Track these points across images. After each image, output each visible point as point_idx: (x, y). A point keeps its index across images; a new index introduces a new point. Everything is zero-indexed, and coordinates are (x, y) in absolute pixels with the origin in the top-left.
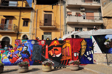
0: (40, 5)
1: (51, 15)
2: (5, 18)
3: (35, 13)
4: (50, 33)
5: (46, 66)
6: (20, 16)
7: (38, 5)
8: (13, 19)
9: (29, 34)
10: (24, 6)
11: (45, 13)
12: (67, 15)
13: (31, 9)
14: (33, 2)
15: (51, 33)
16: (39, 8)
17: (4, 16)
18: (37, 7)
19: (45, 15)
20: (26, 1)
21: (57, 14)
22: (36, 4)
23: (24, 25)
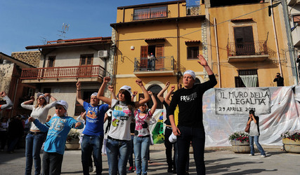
0: (220, 9)
1: (250, 28)
2: (146, 44)
3: (212, 28)
4: (254, 72)
5: (297, 141)
6: (178, 37)
7: (214, 9)
8: (163, 45)
9: (203, 75)
10: (183, 14)
11: (234, 25)
12: (292, 23)
13: (201, 20)
14: (203, 2)
15: (256, 70)
16: (217, 15)
17: (147, 41)
18: (212, 12)
19: (235, 29)
20: (185, 2)
21: (264, 24)
22: (209, 5)
23: (189, 57)
